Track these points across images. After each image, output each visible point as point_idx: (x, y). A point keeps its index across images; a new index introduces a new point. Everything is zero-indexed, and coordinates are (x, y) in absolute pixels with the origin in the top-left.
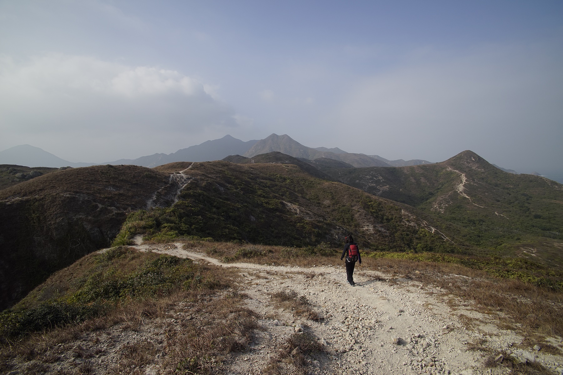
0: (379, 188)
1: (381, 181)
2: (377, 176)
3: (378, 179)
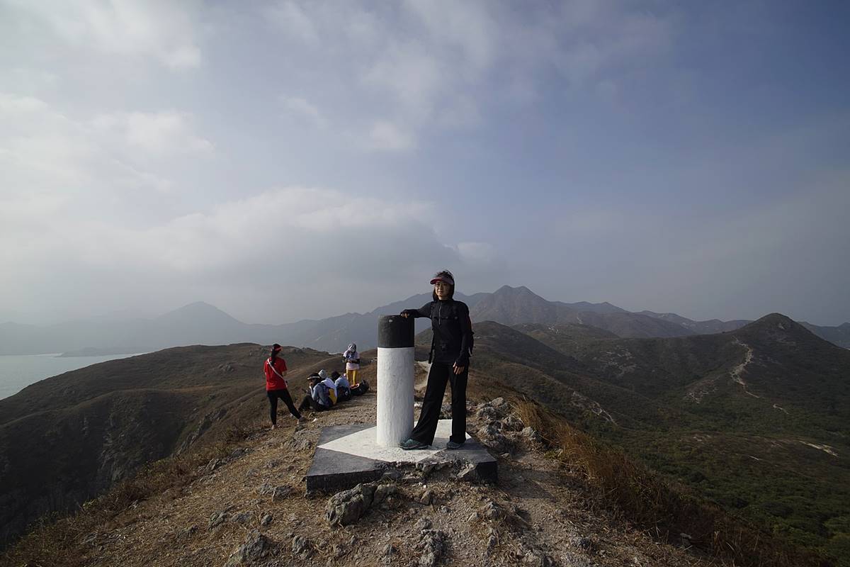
0: (620, 369)
2: (624, 352)
3: (623, 357)
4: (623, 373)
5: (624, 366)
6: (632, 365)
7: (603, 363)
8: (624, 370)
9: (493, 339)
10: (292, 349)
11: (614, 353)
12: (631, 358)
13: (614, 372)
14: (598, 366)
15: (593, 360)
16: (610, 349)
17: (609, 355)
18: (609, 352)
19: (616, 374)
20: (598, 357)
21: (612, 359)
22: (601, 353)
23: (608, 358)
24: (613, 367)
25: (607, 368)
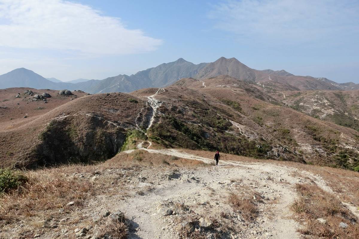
0: (323, 111)
1: (326, 105)
3: (323, 103)
4: (325, 115)
5: (325, 109)
6: (331, 109)
7: (309, 107)
8: (326, 112)
10: (61, 91)
11: (316, 100)
12: (329, 104)
13: (318, 114)
14: (305, 110)
15: (300, 105)
16: (312, 98)
17: (312, 102)
18: (312, 99)
19: (319, 115)
20: (305, 103)
21: (315, 105)
22: (306, 100)
23: (312, 104)
24: (317, 110)
25: (312, 111)
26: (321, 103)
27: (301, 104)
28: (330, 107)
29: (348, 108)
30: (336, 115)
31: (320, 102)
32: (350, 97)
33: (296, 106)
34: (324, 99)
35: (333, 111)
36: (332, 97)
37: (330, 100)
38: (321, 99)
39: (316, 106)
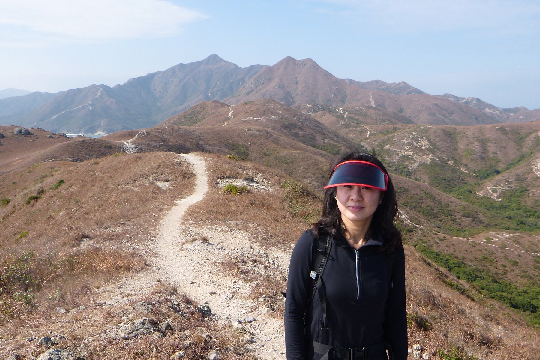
0: (415, 159)
1: (424, 148)
2: (420, 140)
3: (419, 145)
4: (417, 164)
5: (419, 156)
6: (428, 155)
7: (397, 151)
8: (419, 160)
9: (271, 120)
10: (16, 130)
11: (410, 141)
12: (428, 147)
13: (407, 163)
14: (390, 156)
15: (385, 148)
16: (406, 137)
17: (404, 144)
18: (404, 139)
19: (409, 165)
20: (391, 145)
21: (406, 148)
22: (395, 140)
23: (402, 147)
24: (407, 157)
25: (400, 157)
26: (416, 146)
27: (388, 147)
28: (428, 152)
29: (459, 154)
30: (434, 164)
31: (415, 144)
32: (465, 136)
33: (379, 149)
34: (423, 138)
35: (431, 159)
36: (436, 137)
37: (432, 140)
38: (419, 139)
39: (408, 150)
